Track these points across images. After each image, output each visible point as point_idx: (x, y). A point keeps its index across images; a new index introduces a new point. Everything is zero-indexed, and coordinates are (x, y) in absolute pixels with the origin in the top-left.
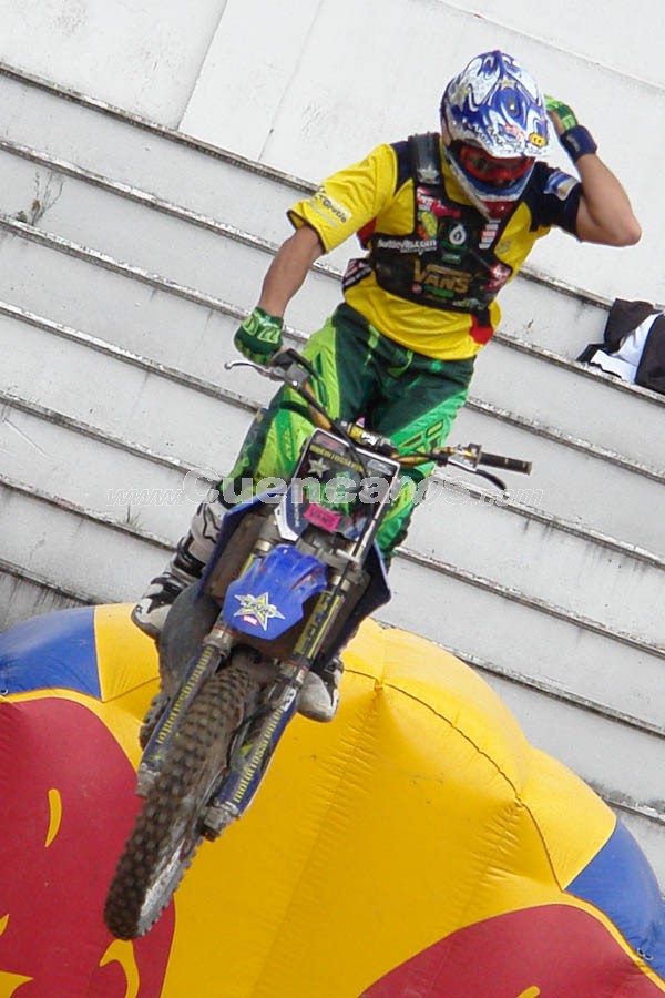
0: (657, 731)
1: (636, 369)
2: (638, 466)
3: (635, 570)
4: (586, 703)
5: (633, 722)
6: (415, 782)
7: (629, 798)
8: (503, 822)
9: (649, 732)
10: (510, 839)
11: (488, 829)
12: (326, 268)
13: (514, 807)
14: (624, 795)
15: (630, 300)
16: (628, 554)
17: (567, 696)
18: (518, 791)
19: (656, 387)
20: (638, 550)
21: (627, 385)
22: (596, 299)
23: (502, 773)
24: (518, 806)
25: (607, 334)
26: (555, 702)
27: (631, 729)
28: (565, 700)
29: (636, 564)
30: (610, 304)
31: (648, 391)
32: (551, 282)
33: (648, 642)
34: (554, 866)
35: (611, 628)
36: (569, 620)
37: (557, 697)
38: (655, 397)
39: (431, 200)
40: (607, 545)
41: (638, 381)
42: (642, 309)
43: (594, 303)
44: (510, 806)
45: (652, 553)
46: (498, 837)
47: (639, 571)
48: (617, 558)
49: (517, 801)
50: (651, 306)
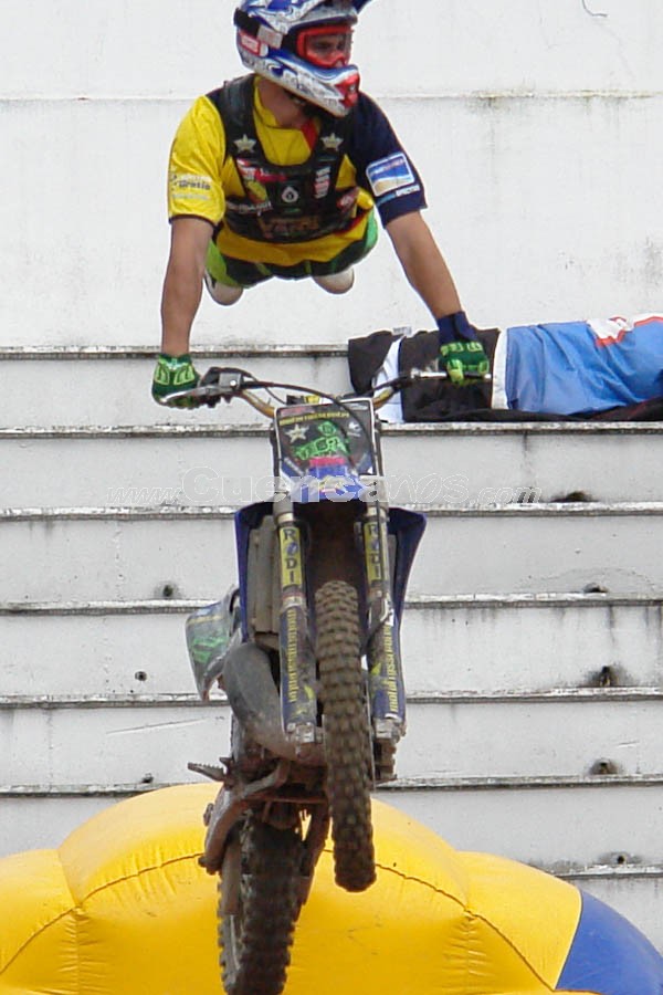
0: (575, 781)
1: (399, 406)
2: (443, 508)
3: (483, 620)
4: (489, 782)
5: (547, 781)
6: (351, 938)
7: (574, 864)
8: (462, 943)
9: (568, 785)
10: (475, 957)
11: (448, 957)
12: (28, 431)
13: (466, 922)
14: (569, 863)
15: (365, 335)
16: (471, 606)
17: (466, 782)
18: (465, 904)
19: (431, 417)
20: (480, 597)
21: (398, 427)
22: (330, 349)
23: (439, 891)
24: (470, 919)
25: (353, 381)
26: (458, 793)
27: (547, 791)
28: (465, 788)
29: (483, 612)
30: (346, 349)
31: (422, 424)
32: (272, 350)
33: (528, 691)
34: (536, 970)
35: (483, 692)
36: (434, 701)
37: (457, 788)
38: (432, 428)
39: (252, 170)
40: (443, 606)
41: (407, 419)
42: (381, 341)
43: (328, 354)
44: (463, 924)
45: (496, 594)
46: (462, 961)
47: (489, 619)
48: (460, 614)
49: (468, 915)
50: (389, 334)
